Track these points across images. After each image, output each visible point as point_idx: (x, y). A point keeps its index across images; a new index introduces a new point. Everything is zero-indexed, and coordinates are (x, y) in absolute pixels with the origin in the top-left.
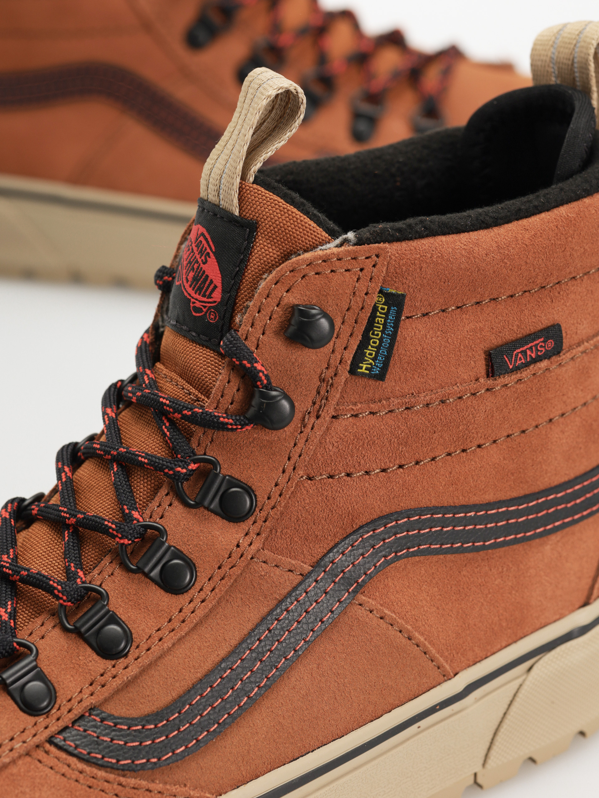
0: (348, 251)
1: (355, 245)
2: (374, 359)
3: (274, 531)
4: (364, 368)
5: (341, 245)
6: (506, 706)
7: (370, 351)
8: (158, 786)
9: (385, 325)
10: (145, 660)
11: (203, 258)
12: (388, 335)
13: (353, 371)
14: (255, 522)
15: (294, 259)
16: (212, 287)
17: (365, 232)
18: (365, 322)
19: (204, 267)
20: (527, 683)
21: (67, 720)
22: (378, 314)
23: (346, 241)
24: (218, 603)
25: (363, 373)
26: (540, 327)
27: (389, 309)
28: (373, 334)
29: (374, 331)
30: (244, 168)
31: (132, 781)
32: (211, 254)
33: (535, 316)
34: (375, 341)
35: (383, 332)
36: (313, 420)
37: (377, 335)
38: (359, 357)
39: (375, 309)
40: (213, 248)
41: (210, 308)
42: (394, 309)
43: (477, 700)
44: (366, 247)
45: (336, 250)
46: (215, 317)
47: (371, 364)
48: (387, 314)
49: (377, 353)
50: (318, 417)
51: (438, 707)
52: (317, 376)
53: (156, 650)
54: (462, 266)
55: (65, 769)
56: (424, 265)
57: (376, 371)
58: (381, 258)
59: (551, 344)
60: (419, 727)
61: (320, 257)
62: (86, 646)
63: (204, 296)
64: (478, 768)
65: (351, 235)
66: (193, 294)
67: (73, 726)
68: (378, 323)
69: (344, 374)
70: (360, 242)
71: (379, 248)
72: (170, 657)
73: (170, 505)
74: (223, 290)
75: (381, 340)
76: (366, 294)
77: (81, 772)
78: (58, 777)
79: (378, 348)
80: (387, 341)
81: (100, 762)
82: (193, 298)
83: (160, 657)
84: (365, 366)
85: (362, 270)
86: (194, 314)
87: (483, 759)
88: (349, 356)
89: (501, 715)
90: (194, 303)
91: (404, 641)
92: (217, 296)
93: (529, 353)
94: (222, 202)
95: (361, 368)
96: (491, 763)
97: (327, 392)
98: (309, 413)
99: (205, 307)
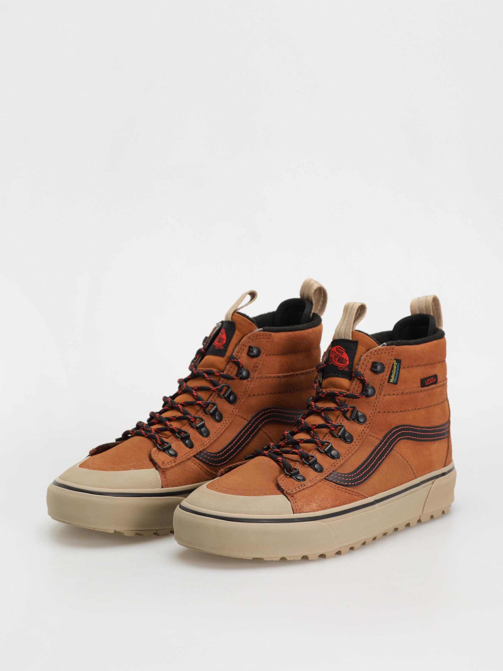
0: (385, 347)
1: (387, 346)
2: (394, 378)
3: (372, 427)
4: (392, 381)
5: (383, 346)
6: (428, 494)
7: (393, 376)
8: (355, 491)
9: (396, 368)
10: (345, 459)
11: (341, 354)
12: (398, 371)
13: (389, 381)
14: (367, 424)
15: (371, 350)
16: (345, 361)
17: (389, 342)
18: (391, 368)
19: (342, 356)
20: (433, 486)
21: (328, 474)
22: (394, 365)
23: (384, 345)
24: (360, 446)
25: (391, 382)
26: (432, 375)
27: (397, 364)
28: (393, 371)
29: (393, 370)
30: (353, 326)
31: (349, 489)
32: (344, 352)
33: (430, 371)
34: (394, 373)
35: (396, 370)
36: (379, 396)
37: (394, 371)
38: (390, 378)
39: (393, 364)
40: (344, 350)
41: (345, 367)
42: (399, 364)
43: (422, 488)
44: (389, 346)
45: (382, 347)
46: (348, 369)
47: (393, 380)
48: (397, 365)
49: (395, 377)
50: (380, 395)
51: (414, 486)
52: (379, 383)
53: (347, 457)
54: (414, 354)
55: (331, 485)
56: (404, 352)
57: (395, 382)
58: (394, 350)
59: (435, 380)
60: (410, 492)
61: (378, 349)
62: (327, 457)
63: (343, 364)
64: (421, 514)
65: (385, 344)
66: (339, 364)
67: (330, 475)
68: (394, 368)
69: (386, 383)
70: (388, 345)
71: (393, 347)
72: (351, 459)
73: (343, 420)
74: (349, 361)
75: (396, 373)
76: (391, 359)
77: (335, 486)
78: (330, 487)
79: (395, 375)
80: (397, 373)
81: (340, 484)
82: (339, 365)
83: (348, 459)
84: (392, 380)
85: (389, 353)
86: (340, 369)
87: (422, 511)
88: (387, 377)
89: (426, 496)
90: (339, 366)
91: (406, 463)
92: (348, 363)
93: (430, 381)
94: (346, 337)
95: (391, 381)
96: (424, 513)
97: (382, 388)
98: (378, 394)
99: (344, 367)
